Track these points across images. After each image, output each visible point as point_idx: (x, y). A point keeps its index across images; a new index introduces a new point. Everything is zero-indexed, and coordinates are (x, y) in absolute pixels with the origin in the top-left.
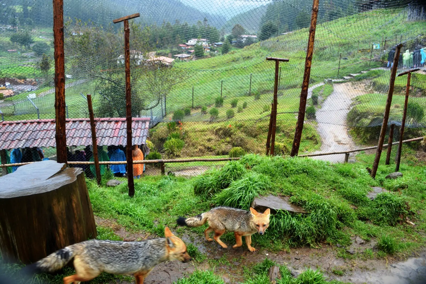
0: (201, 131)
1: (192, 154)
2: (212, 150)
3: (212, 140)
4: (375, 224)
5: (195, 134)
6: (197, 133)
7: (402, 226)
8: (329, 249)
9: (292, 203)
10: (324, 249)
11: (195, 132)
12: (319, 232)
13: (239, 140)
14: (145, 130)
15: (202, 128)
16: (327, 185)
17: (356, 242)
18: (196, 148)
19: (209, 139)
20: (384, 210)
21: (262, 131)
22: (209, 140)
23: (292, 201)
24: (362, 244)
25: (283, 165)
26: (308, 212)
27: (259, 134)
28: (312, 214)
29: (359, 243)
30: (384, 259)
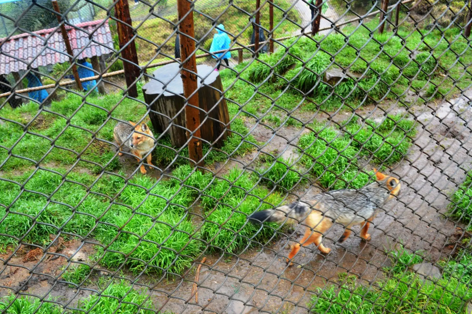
0: (152, 27)
1: (148, 58)
2: (170, 48)
3: (168, 35)
4: (419, 79)
5: (144, 32)
6: (147, 30)
7: (439, 79)
8: (390, 102)
9: (354, 72)
10: (387, 103)
11: (144, 29)
12: (381, 90)
13: (202, 31)
14: (107, 35)
15: (152, 23)
16: (371, 54)
17: (409, 94)
18: (151, 49)
19: (165, 35)
20: (425, 67)
21: (228, 16)
22: (165, 37)
23: (353, 70)
24: (413, 95)
25: (332, 42)
26: (369, 76)
27: (226, 20)
28: (373, 78)
29: (411, 94)
30: (433, 102)
